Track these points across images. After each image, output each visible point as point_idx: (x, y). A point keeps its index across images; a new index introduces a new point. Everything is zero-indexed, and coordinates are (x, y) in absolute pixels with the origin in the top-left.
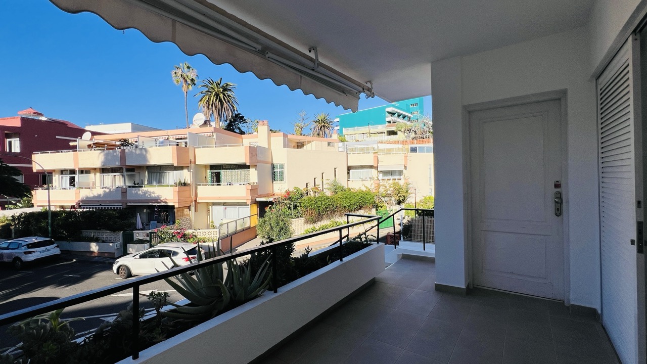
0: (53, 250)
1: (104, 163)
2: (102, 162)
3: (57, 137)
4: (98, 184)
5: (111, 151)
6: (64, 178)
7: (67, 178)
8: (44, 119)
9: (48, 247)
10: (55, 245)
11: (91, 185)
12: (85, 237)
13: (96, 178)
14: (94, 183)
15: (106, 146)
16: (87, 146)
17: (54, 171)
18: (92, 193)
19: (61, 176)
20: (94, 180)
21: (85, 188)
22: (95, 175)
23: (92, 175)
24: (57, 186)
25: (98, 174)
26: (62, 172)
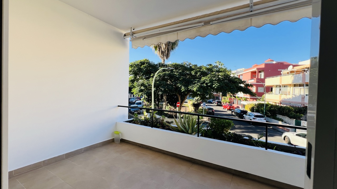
0: (263, 120)
1: (293, 81)
2: (292, 81)
3: (278, 70)
4: (291, 93)
5: (297, 75)
6: (277, 89)
7: (278, 89)
8: (274, 62)
9: (261, 118)
10: (264, 118)
11: (288, 93)
12: (277, 118)
13: (290, 89)
14: (289, 92)
15: (295, 72)
16: (287, 73)
17: (273, 86)
18: (287, 97)
19: (276, 88)
20: (289, 91)
21: (284, 94)
22: (290, 88)
23: (289, 88)
24: (274, 93)
25: (292, 88)
26: (277, 86)
